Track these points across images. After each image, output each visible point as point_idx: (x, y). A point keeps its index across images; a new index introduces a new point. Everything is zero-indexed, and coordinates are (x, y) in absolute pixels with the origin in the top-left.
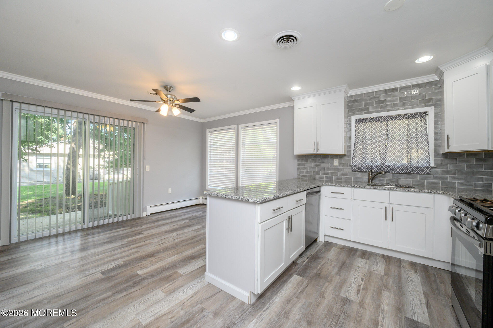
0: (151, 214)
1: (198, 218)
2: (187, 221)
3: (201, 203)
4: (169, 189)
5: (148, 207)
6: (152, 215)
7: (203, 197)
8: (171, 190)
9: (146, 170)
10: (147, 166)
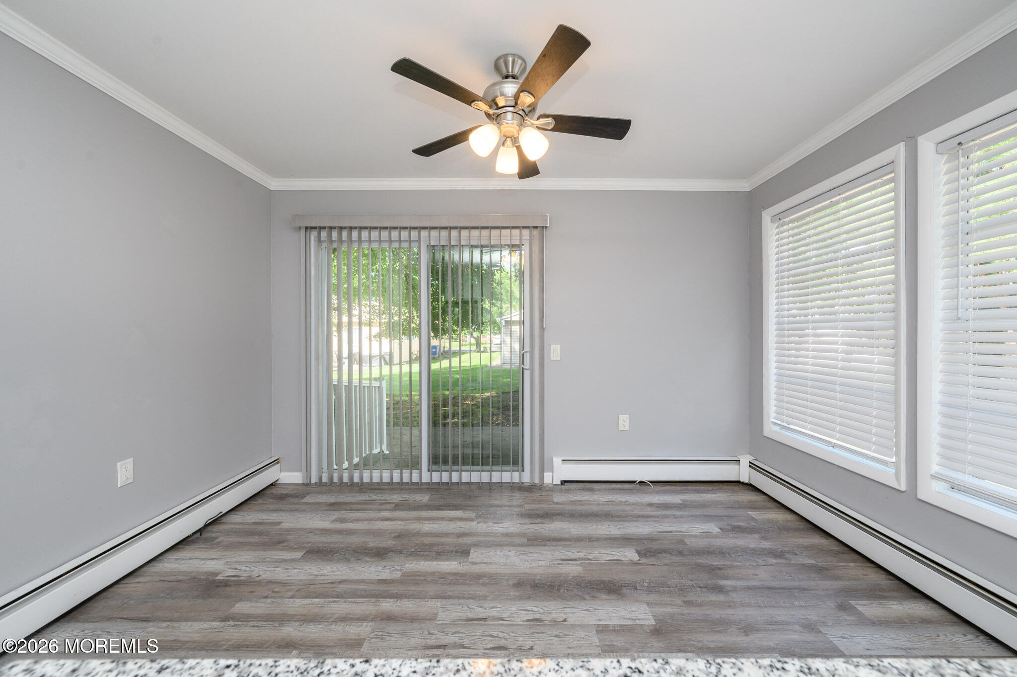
0: (564, 482)
1: (681, 553)
2: (630, 554)
3: (745, 479)
4: (621, 417)
5: (557, 461)
6: (567, 485)
7: (751, 458)
8: (627, 420)
9: (552, 358)
10: (553, 346)
